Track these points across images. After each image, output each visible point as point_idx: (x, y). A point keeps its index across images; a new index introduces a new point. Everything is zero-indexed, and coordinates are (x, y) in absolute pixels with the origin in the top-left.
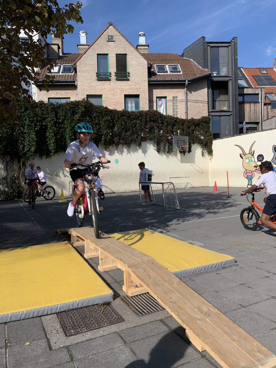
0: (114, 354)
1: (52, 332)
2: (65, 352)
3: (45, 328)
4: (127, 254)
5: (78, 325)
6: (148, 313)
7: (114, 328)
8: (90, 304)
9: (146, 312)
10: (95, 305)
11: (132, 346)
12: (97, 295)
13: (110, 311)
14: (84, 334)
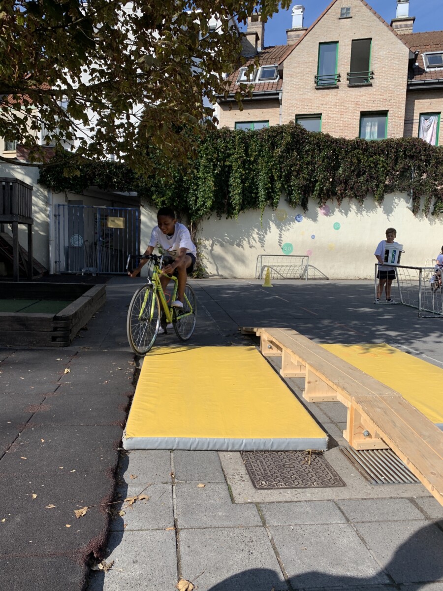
0: (329, 532)
1: (235, 477)
2: (254, 511)
3: (224, 470)
4: (354, 382)
5: (272, 476)
6: (387, 482)
7: (329, 493)
8: (290, 449)
9: (384, 481)
10: (299, 452)
11: (359, 529)
12: (302, 437)
13: (322, 465)
14: (281, 491)
